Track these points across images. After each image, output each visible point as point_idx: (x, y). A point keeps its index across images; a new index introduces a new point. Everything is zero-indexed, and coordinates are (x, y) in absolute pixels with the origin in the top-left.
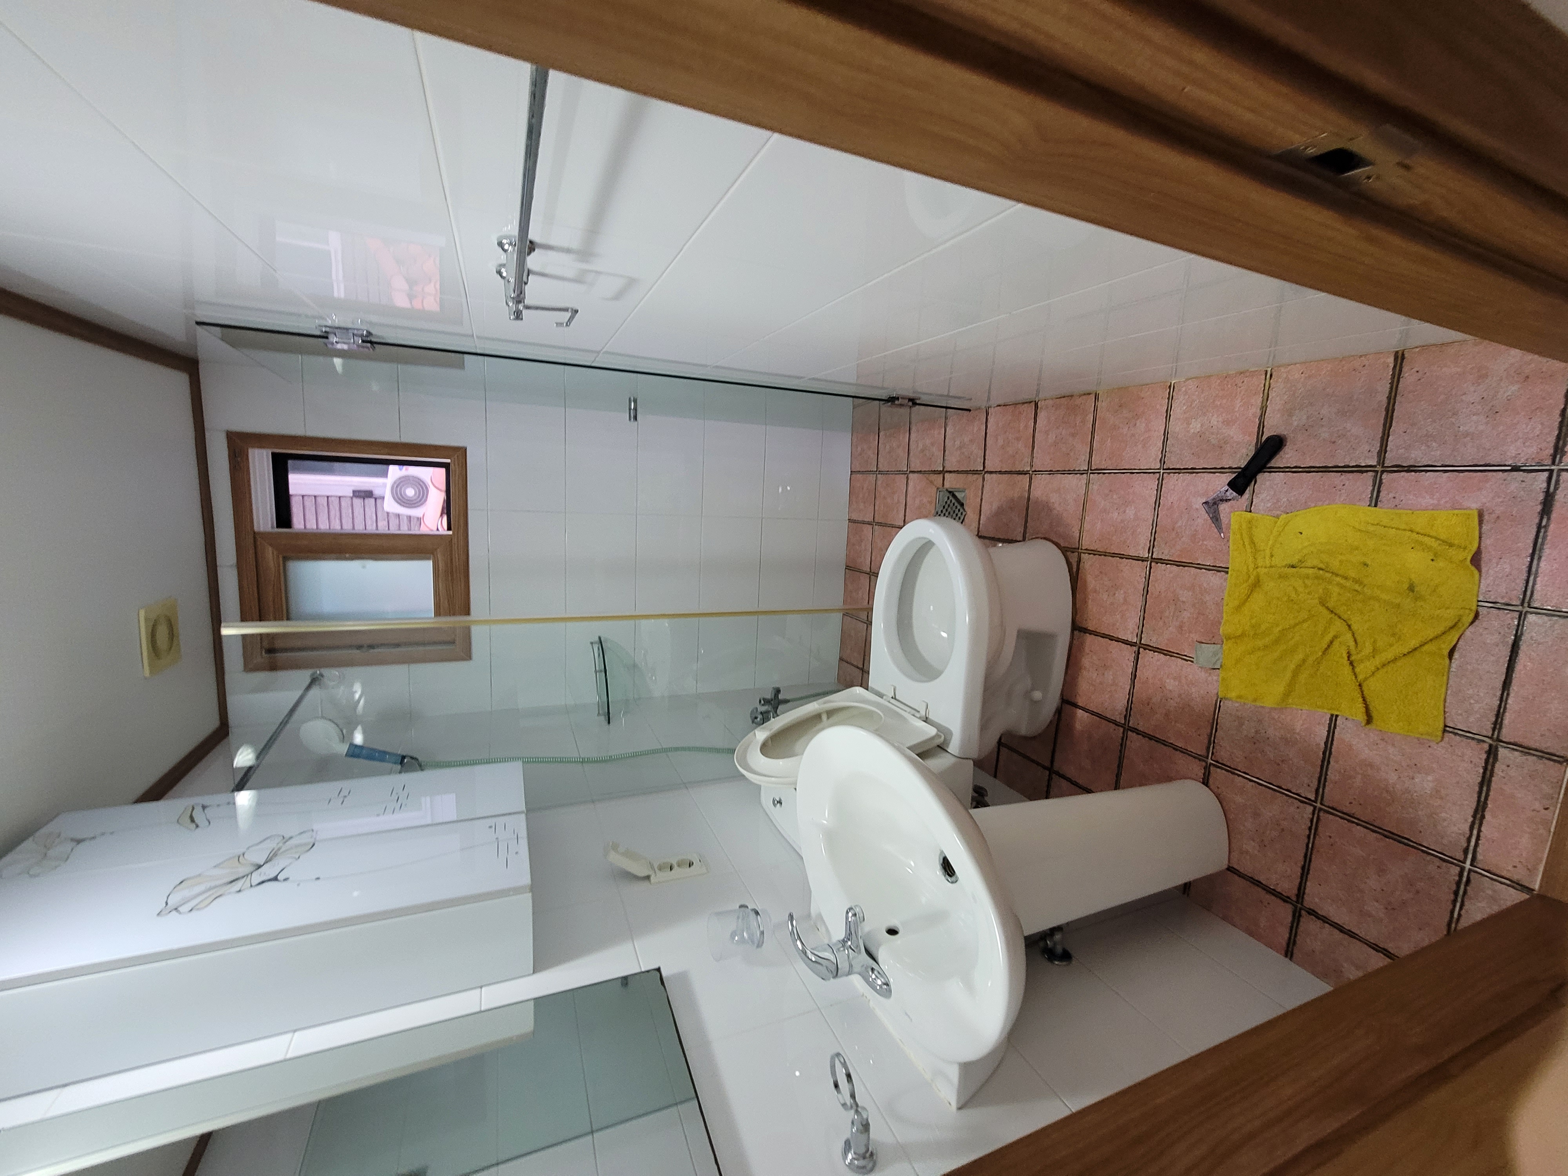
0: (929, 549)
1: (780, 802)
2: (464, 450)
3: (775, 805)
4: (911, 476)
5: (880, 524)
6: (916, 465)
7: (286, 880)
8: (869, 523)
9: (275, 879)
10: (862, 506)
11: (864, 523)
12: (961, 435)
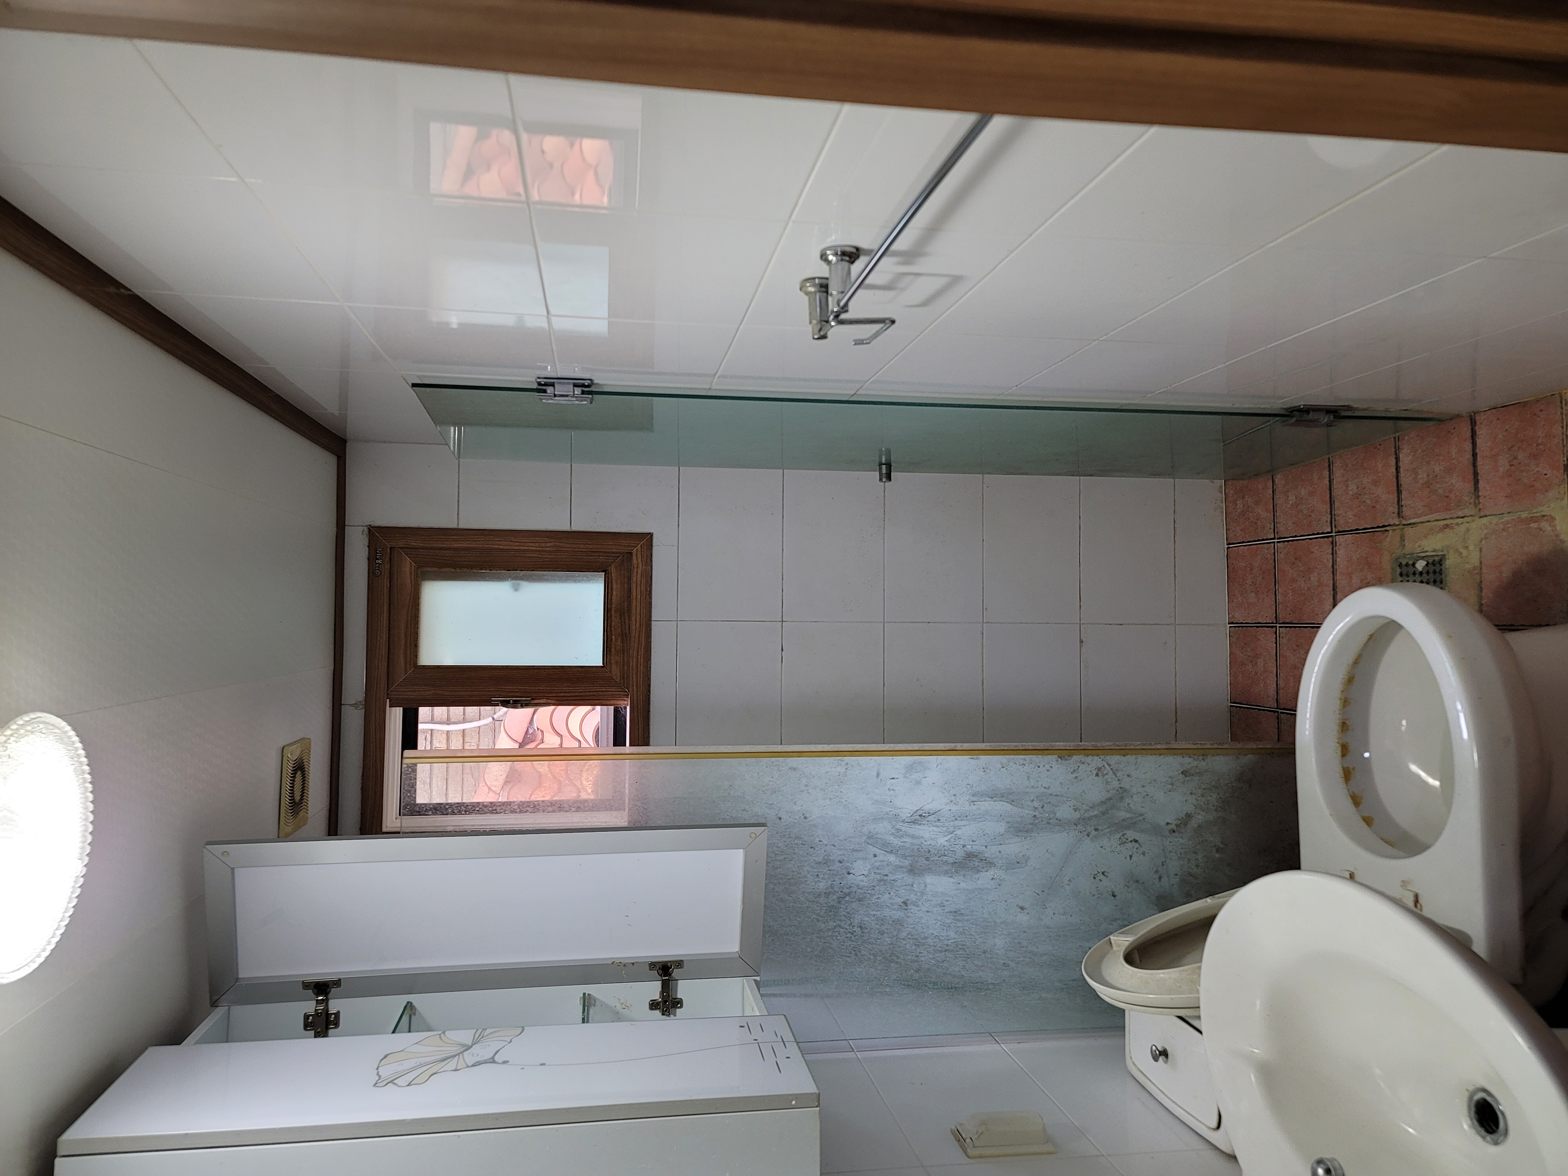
0: (1391, 639)
1: (1164, 1053)
2: (651, 535)
3: (1156, 1059)
4: (1340, 539)
5: (1289, 625)
6: (1347, 517)
7: (505, 1062)
8: (1267, 626)
9: (492, 1061)
10: (1252, 598)
11: (1259, 625)
12: (1428, 463)
